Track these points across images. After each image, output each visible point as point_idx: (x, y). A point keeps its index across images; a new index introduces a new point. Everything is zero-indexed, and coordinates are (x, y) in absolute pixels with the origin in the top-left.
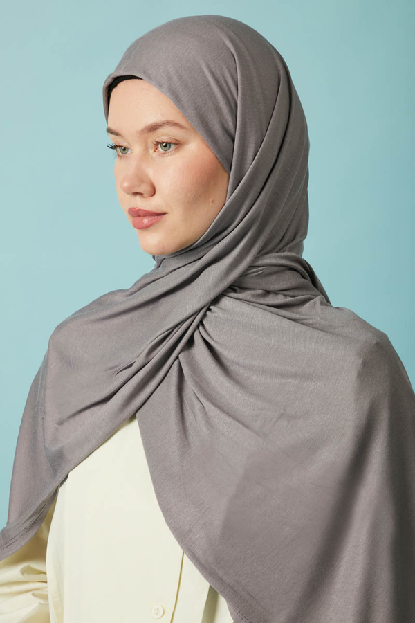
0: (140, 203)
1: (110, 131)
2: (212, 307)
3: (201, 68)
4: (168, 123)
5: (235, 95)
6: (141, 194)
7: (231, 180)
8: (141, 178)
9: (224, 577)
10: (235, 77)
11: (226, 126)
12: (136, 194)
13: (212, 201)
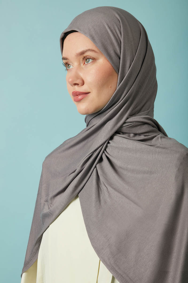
0: (77, 89)
1: (64, 59)
2: (110, 141)
3: (104, 25)
4: (89, 50)
5: (120, 38)
6: (78, 84)
7: (119, 77)
8: (78, 77)
9: (118, 270)
10: (120, 29)
11: (116, 52)
12: (75, 84)
13: (111, 87)
